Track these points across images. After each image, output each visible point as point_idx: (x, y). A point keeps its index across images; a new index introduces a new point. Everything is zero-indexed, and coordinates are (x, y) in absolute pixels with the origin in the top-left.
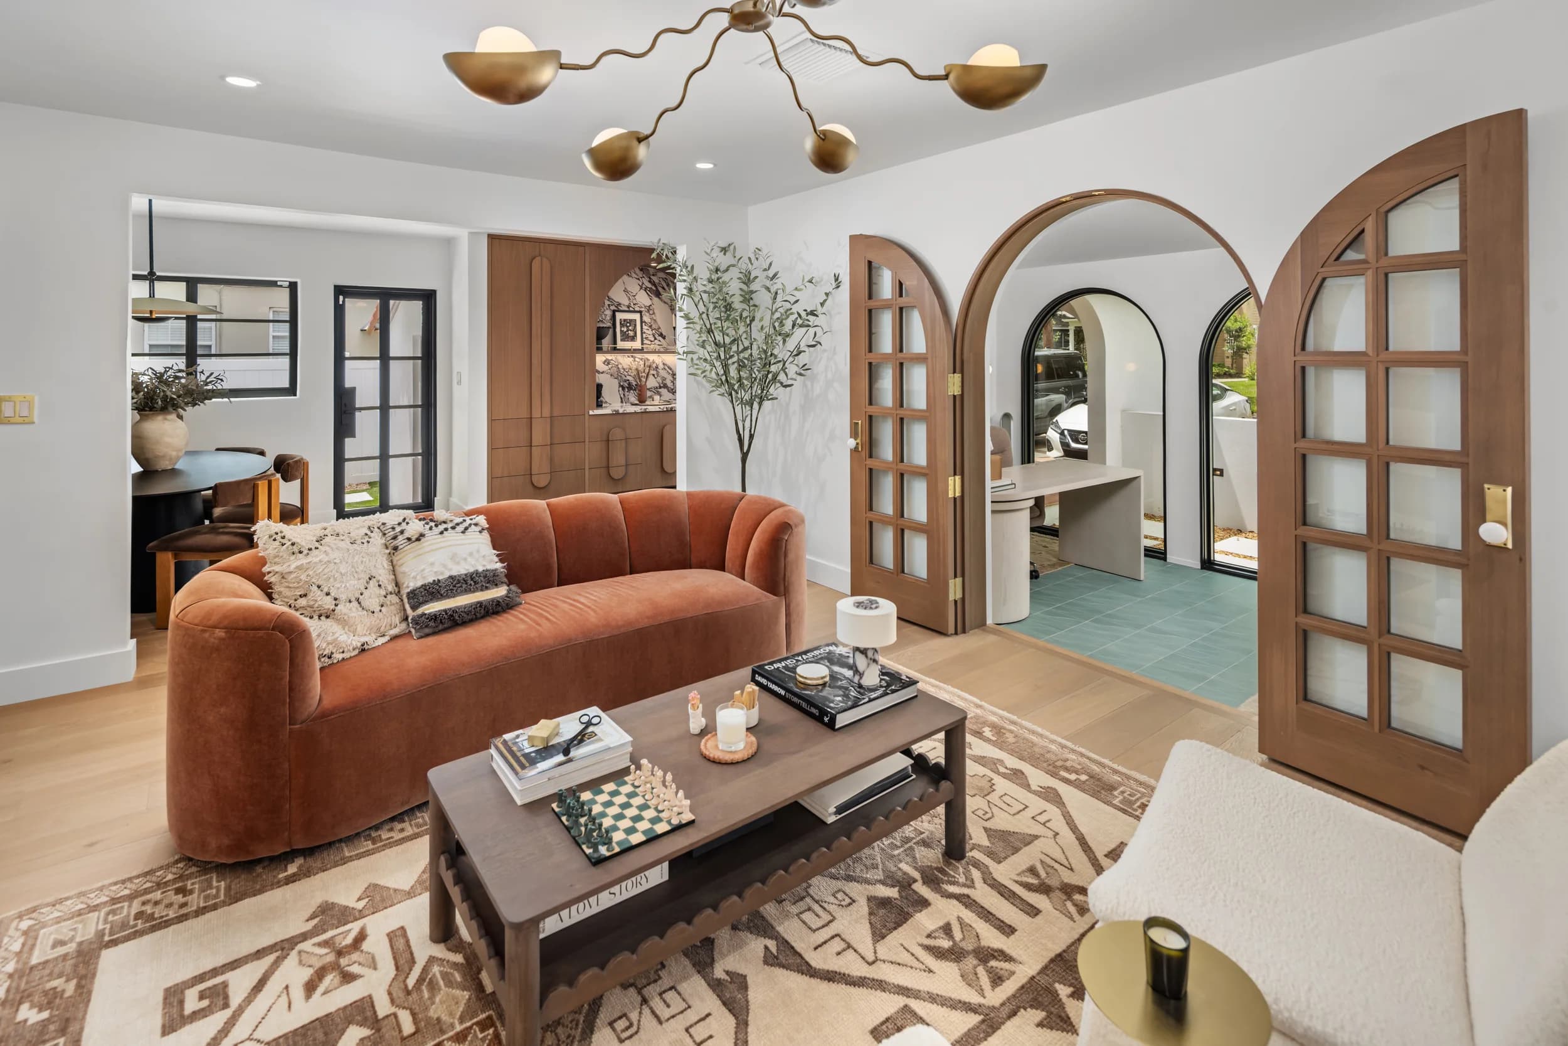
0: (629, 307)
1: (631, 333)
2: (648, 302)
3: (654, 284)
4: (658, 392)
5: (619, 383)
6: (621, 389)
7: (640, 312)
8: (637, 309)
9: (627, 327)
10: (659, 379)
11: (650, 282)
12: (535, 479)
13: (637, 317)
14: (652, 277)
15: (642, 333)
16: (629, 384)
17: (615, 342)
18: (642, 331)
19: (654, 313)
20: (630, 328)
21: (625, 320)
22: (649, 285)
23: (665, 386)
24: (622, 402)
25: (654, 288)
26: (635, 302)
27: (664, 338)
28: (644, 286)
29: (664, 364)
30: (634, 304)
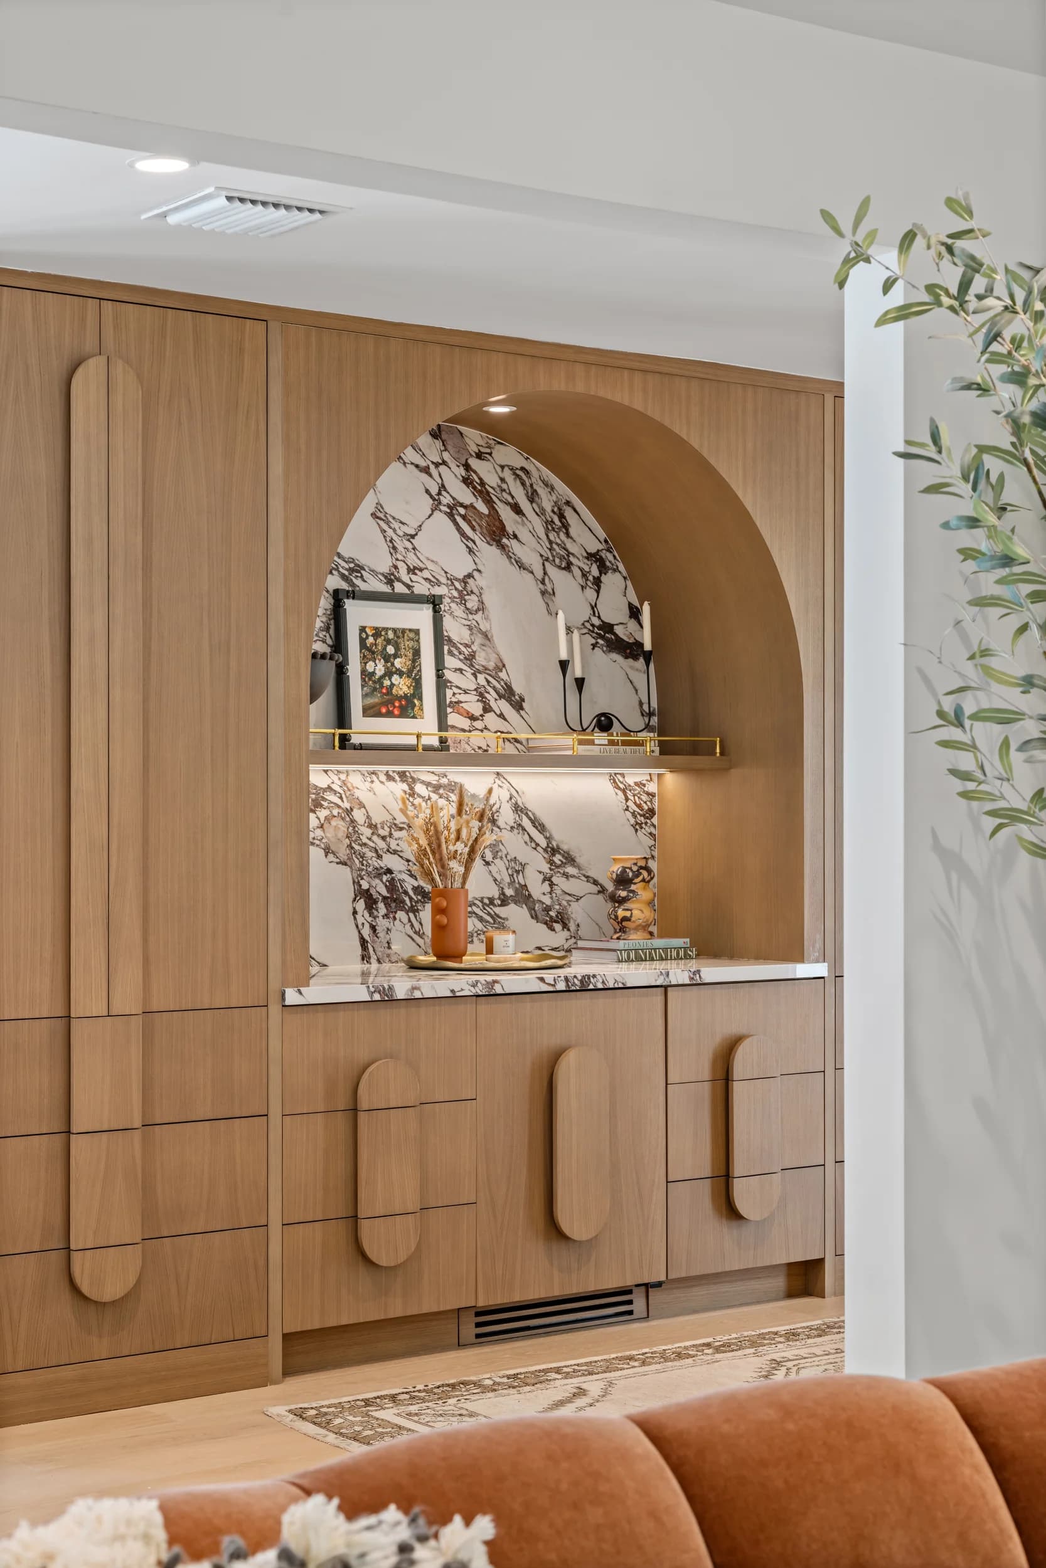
0: (390, 580)
1: (402, 686)
2: (461, 565)
3: (482, 491)
4: (495, 917)
5: (356, 883)
6: (361, 905)
7: (435, 602)
8: (421, 588)
9: (387, 658)
10: (500, 868)
11: (467, 481)
12: (82, 1267)
13: (420, 618)
14: (474, 463)
15: (442, 683)
16: (392, 886)
17: (342, 717)
18: (439, 676)
19: (481, 608)
20: (398, 663)
21: (377, 632)
22: (465, 496)
23: (523, 896)
24: (365, 958)
25: (483, 508)
26: (412, 561)
27: (518, 705)
28: (446, 499)
29: (517, 809)
30: (412, 570)
